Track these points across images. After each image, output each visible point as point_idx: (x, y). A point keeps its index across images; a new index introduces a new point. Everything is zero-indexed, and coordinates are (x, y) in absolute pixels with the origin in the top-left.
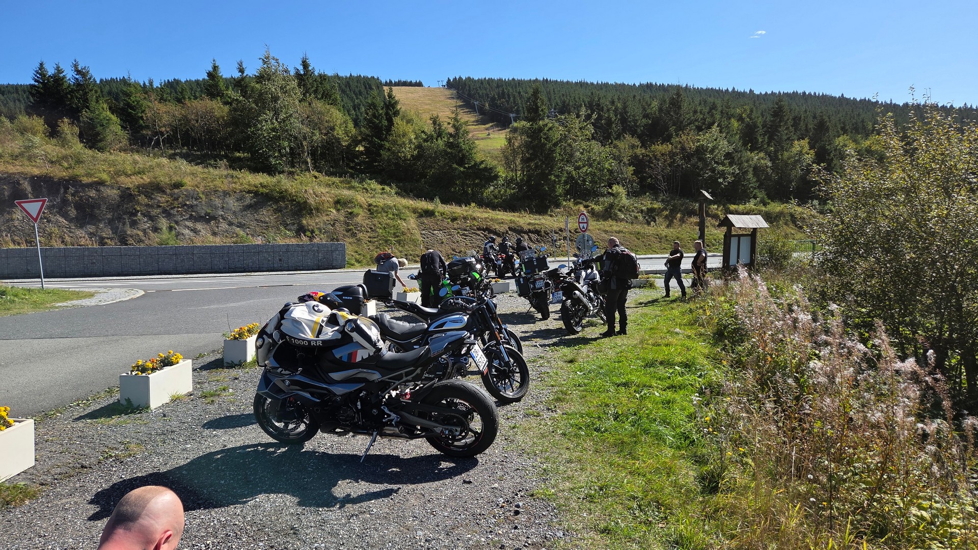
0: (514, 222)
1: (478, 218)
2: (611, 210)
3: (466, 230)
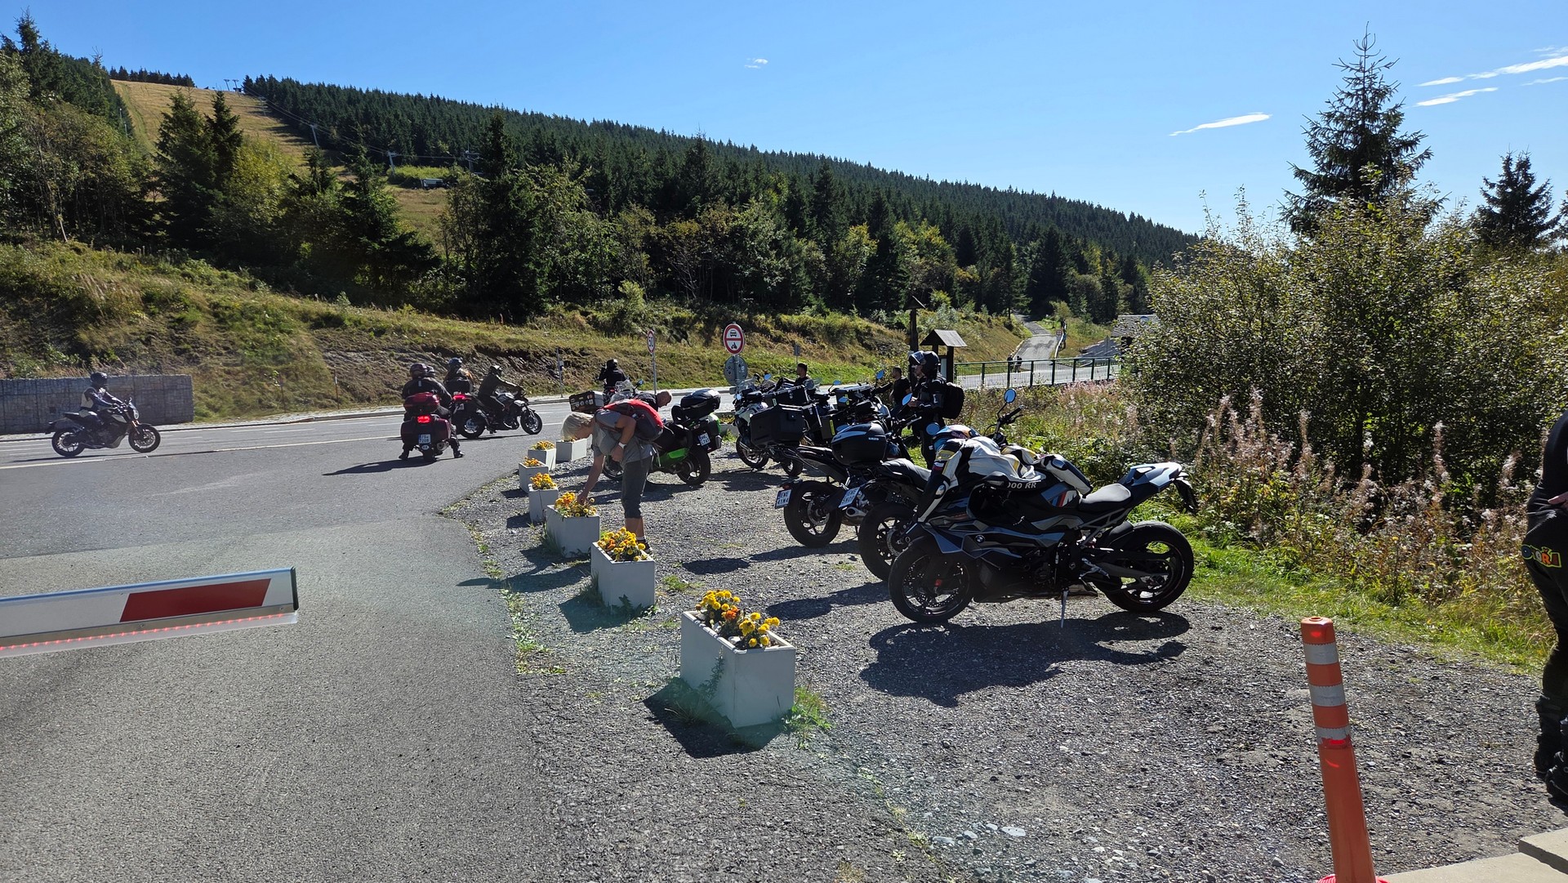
0: (483, 337)
1: (422, 329)
2: (621, 320)
3: (405, 352)
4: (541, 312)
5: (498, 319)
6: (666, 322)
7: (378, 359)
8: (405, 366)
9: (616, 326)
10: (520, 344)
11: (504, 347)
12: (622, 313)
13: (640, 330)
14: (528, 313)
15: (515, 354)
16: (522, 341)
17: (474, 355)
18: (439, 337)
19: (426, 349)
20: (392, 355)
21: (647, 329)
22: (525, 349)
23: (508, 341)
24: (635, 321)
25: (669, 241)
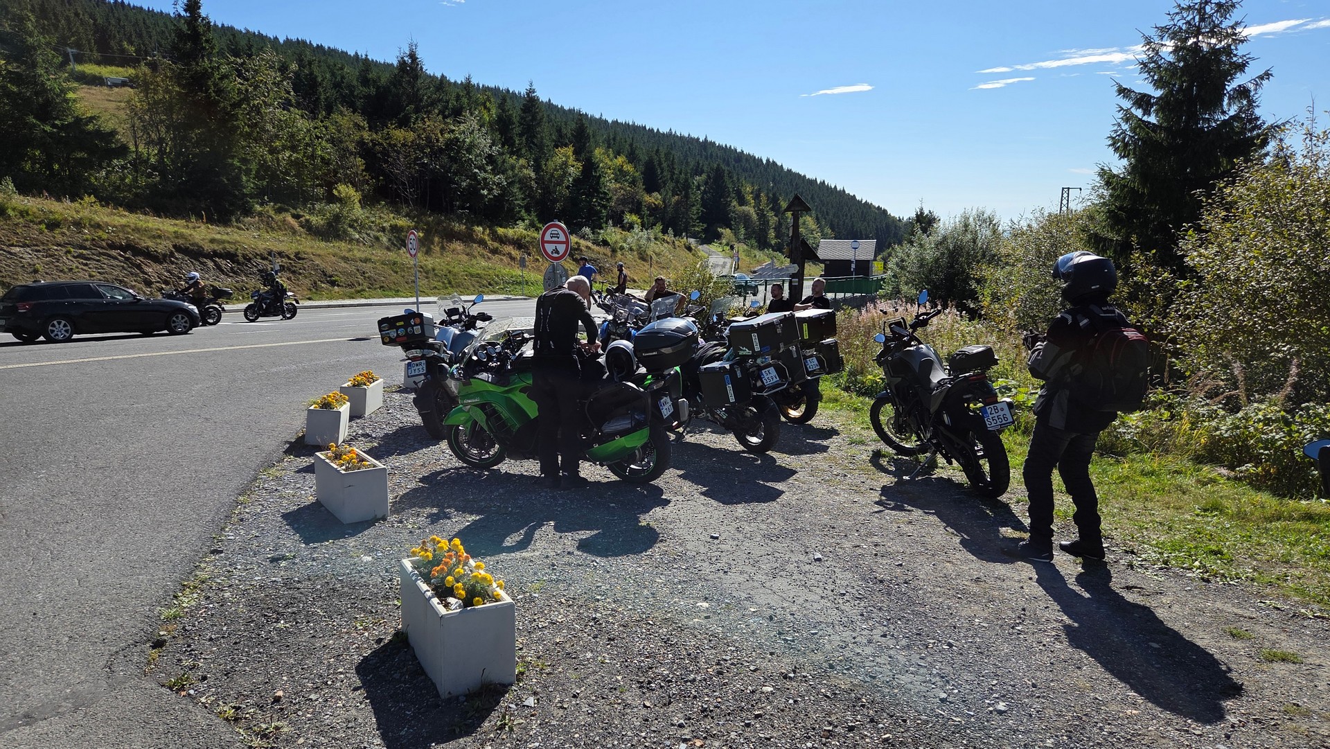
0: (182, 236)
1: (107, 224)
2: (337, 224)
3: (85, 248)
4: (248, 212)
5: (200, 217)
6: (383, 229)
7: (51, 256)
8: (86, 265)
9: (332, 231)
10: (227, 245)
11: (208, 247)
12: (337, 218)
13: (357, 236)
14: (232, 213)
15: (221, 256)
16: (229, 242)
17: (172, 254)
18: (128, 233)
19: (112, 246)
20: (69, 252)
21: (365, 235)
22: (232, 251)
23: (212, 241)
24: (351, 226)
25: (384, 148)
